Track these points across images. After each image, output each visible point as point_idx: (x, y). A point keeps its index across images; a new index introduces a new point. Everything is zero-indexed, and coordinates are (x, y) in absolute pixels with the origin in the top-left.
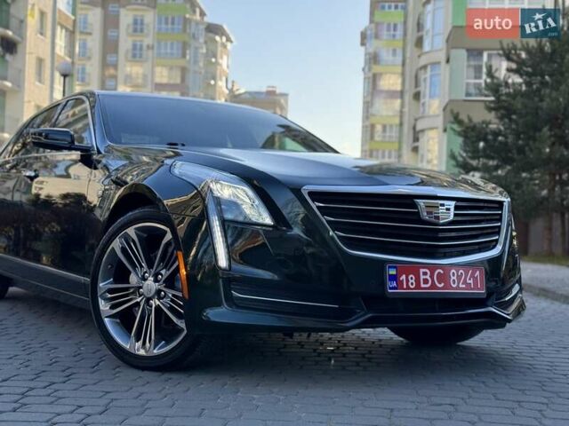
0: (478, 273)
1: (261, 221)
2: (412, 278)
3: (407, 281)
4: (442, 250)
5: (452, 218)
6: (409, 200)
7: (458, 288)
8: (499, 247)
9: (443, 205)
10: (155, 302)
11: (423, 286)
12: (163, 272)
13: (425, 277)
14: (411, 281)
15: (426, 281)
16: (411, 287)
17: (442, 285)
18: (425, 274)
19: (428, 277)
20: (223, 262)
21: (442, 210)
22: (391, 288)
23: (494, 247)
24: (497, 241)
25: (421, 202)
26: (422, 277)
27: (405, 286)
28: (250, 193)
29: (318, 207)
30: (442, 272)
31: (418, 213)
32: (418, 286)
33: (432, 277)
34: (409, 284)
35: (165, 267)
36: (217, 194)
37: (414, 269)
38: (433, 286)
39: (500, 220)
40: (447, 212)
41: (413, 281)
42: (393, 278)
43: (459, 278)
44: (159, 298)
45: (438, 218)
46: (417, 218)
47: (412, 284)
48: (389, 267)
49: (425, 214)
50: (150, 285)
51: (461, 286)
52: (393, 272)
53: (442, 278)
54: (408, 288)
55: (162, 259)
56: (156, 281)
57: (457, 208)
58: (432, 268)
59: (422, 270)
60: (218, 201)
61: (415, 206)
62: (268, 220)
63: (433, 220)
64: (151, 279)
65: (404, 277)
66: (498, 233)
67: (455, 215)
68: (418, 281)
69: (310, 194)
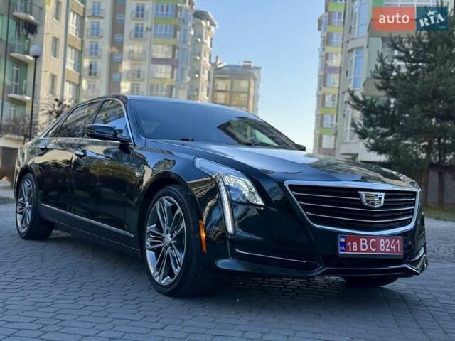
0: (398, 241)
1: (255, 202)
2: (355, 245)
3: (352, 246)
4: (375, 226)
5: (382, 204)
6: (354, 192)
7: (385, 251)
8: (413, 223)
9: (377, 195)
10: (169, 250)
11: (362, 249)
15: (364, 247)
16: (355, 250)
17: (375, 249)
18: (364, 242)
19: (365, 244)
20: (230, 229)
21: (376, 199)
22: (341, 251)
23: (409, 223)
24: (411, 219)
26: (362, 244)
27: (350, 250)
28: (249, 183)
29: (295, 195)
30: (375, 241)
31: (360, 201)
32: (359, 250)
33: (368, 244)
34: (353, 248)
36: (227, 183)
37: (357, 238)
38: (369, 250)
39: (414, 205)
40: (379, 200)
42: (343, 244)
43: (386, 245)
45: (373, 204)
46: (360, 204)
47: (355, 248)
48: (340, 237)
49: (365, 201)
50: (167, 239)
51: (387, 250)
52: (343, 240)
53: (376, 245)
54: (352, 251)
56: (171, 237)
57: (386, 197)
58: (369, 238)
59: (362, 239)
60: (228, 188)
61: (359, 196)
62: (260, 202)
63: (370, 205)
65: (350, 244)
66: (412, 214)
67: (385, 202)
68: (359, 246)
69: (290, 186)
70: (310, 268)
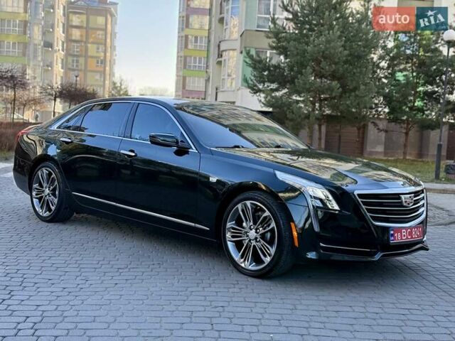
0: (420, 229)
3: (398, 236)
4: (409, 219)
5: (413, 203)
6: (398, 196)
7: (415, 237)
9: (410, 197)
10: (254, 243)
12: (261, 229)
15: (404, 236)
17: (410, 237)
19: (405, 233)
21: (410, 200)
22: (392, 240)
23: (423, 213)
24: (424, 210)
25: (403, 197)
27: (396, 239)
30: (410, 230)
31: (401, 202)
32: (402, 239)
33: (407, 233)
35: (262, 227)
37: (400, 230)
38: (407, 238)
39: (424, 199)
42: (392, 235)
43: (415, 232)
44: (256, 241)
45: (409, 204)
46: (401, 205)
48: (391, 230)
49: (404, 202)
50: (252, 234)
52: (392, 232)
53: (410, 234)
54: (398, 239)
55: (261, 223)
56: (256, 232)
57: (414, 198)
58: (406, 228)
59: (403, 231)
60: (311, 197)
61: (400, 198)
63: (407, 205)
64: (254, 230)
65: (396, 234)
66: (424, 206)
68: (401, 236)
69: (358, 195)
70: (373, 255)
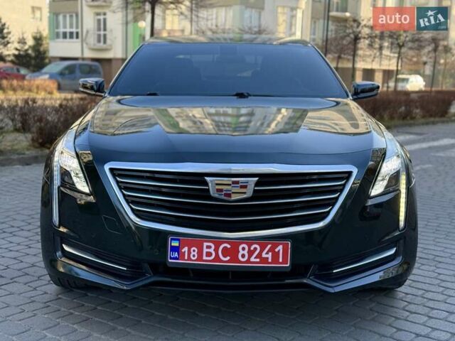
0: (280, 248)
2: (194, 251)
3: (189, 253)
5: (248, 194)
7: (248, 262)
9: (236, 183)
11: (205, 258)
13: (208, 250)
14: (192, 253)
15: (209, 254)
16: (193, 258)
17: (228, 258)
18: (209, 247)
19: (212, 250)
21: (235, 187)
22: (171, 258)
23: (324, 219)
26: (205, 250)
27: (186, 258)
29: (118, 182)
30: (229, 246)
31: (208, 190)
32: (201, 259)
33: (216, 250)
34: (190, 256)
37: (197, 242)
38: (217, 259)
41: (195, 253)
42: (174, 249)
43: (251, 253)
45: (228, 195)
47: (194, 256)
48: (172, 239)
51: (253, 259)
52: (175, 244)
53: (232, 252)
54: (189, 259)
58: (218, 241)
59: (206, 244)
61: (206, 183)
63: (223, 197)
65: (186, 249)
67: (255, 191)
68: (200, 253)
69: (112, 170)
